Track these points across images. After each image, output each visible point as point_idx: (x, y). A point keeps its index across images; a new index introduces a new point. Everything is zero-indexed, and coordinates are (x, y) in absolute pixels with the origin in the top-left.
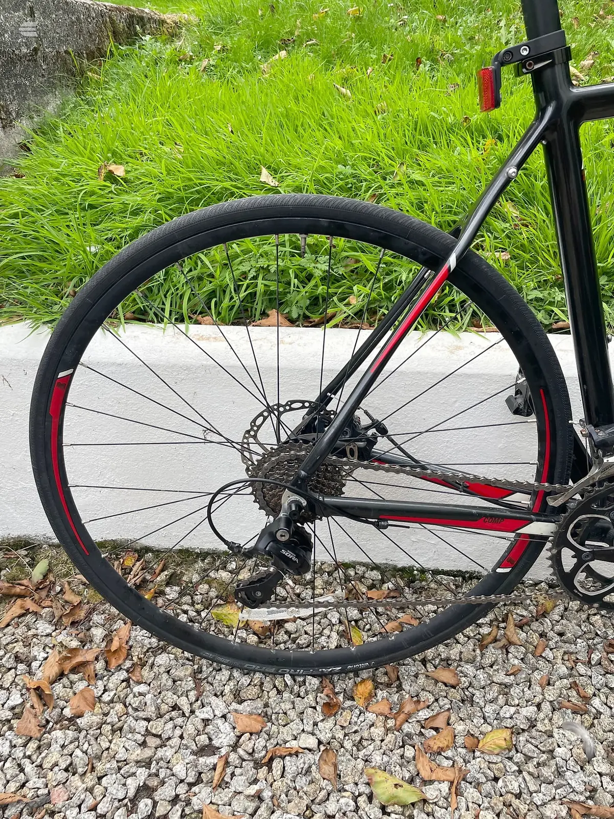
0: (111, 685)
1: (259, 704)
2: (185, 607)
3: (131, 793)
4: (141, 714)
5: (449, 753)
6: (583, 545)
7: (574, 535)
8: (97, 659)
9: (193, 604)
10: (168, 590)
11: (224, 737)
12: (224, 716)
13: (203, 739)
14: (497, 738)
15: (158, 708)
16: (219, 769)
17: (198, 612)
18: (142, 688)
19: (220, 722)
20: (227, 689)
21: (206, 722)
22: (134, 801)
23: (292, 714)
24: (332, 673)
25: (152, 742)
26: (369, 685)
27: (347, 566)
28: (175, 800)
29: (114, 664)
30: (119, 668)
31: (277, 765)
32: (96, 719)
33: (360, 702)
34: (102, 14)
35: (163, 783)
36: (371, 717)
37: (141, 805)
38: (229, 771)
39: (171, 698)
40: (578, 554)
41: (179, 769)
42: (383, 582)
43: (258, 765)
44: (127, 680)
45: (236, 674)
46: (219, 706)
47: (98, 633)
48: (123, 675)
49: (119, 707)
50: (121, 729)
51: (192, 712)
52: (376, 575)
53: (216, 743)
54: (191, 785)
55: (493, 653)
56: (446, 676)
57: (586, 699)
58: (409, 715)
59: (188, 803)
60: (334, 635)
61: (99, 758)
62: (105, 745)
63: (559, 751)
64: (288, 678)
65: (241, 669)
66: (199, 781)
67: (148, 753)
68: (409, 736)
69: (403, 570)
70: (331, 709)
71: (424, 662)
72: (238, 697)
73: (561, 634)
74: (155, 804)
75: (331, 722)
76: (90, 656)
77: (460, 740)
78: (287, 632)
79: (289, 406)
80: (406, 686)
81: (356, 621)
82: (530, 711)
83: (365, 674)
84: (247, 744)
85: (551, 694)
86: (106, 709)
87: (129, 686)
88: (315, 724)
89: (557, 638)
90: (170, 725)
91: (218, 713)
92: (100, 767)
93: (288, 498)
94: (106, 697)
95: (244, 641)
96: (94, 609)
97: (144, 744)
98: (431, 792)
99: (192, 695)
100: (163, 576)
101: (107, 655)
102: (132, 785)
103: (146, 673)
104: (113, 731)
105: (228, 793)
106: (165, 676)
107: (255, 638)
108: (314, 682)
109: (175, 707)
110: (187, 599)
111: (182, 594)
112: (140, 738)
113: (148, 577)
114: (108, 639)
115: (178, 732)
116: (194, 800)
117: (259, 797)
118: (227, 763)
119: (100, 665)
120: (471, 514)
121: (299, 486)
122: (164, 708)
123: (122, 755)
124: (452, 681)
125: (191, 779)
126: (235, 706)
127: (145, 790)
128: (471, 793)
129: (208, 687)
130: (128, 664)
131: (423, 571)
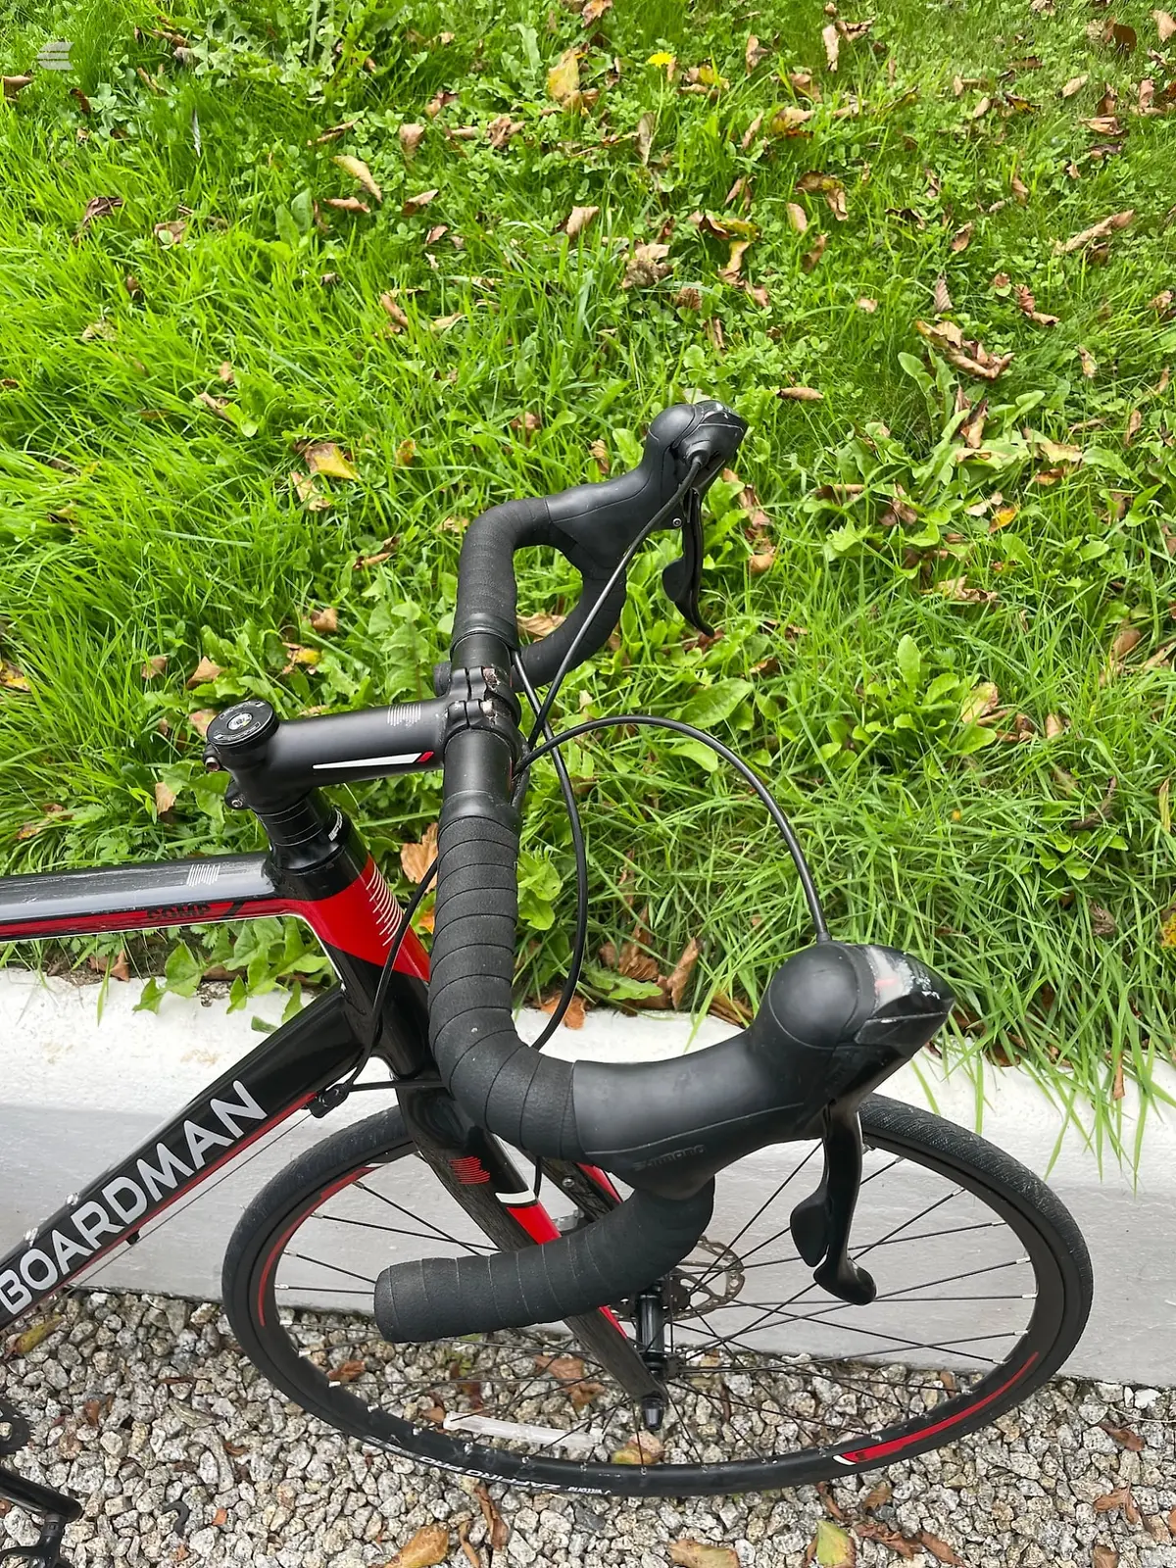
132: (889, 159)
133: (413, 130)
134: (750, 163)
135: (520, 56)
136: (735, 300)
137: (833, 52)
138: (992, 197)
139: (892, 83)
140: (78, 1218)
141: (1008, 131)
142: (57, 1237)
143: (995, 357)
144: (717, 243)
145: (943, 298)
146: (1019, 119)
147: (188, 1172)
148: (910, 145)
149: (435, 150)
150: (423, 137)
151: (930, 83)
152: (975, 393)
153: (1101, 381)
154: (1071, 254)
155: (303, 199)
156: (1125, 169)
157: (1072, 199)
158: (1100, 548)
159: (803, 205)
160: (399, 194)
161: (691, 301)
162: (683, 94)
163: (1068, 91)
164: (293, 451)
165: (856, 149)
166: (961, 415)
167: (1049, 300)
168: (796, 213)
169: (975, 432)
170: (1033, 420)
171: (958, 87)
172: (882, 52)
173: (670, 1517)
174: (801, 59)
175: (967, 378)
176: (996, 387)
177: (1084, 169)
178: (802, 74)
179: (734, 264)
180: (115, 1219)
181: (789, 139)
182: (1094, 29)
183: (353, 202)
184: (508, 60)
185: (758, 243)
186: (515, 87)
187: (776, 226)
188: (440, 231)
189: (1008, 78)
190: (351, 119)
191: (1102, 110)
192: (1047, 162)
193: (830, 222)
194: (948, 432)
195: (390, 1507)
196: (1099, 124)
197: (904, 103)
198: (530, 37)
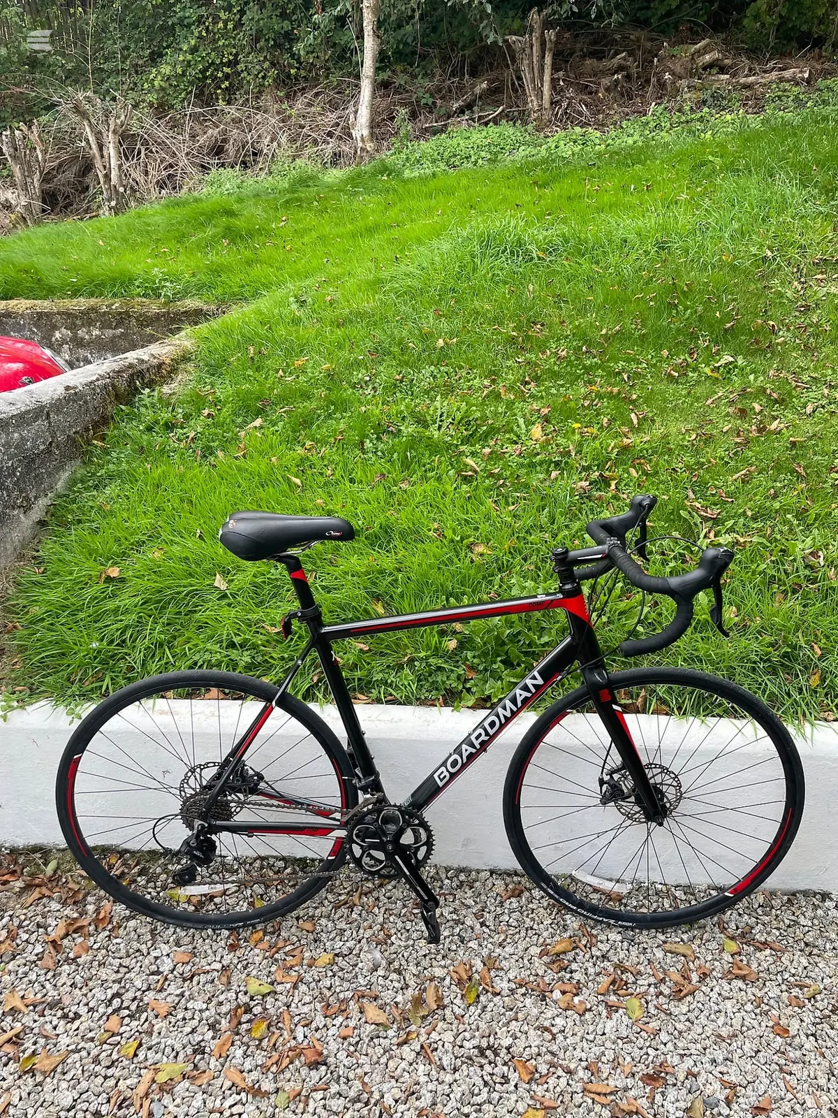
0: (98, 939)
1: (190, 947)
2: (149, 890)
3: (109, 996)
4: (116, 955)
5: (297, 968)
6: (364, 842)
7: (357, 836)
8: (90, 924)
9: (155, 888)
10: (139, 879)
11: (166, 966)
12: (168, 955)
13: (154, 968)
14: (325, 958)
15: (127, 952)
16: (161, 982)
17: (158, 893)
18: (118, 940)
19: (165, 958)
20: (172, 939)
21: (156, 958)
22: (110, 1001)
23: (209, 952)
24: (240, 927)
25: (123, 970)
26: (261, 934)
27: (262, 859)
28: (134, 999)
29: (101, 926)
30: (104, 929)
31: (195, 979)
32: (89, 958)
33: (252, 944)
34: (105, 386)
35: (128, 991)
36: (257, 951)
37: (115, 1001)
38: (167, 983)
39: (135, 945)
40: (362, 847)
41: (138, 983)
42: (285, 868)
43: (184, 980)
44: (109, 936)
45: (178, 930)
46: (165, 949)
47: (91, 908)
48: (107, 933)
49: (104, 951)
50: (104, 964)
51: (149, 953)
52: (281, 864)
53: (161, 969)
54: (144, 992)
55: (344, 910)
56: (308, 926)
57: (389, 936)
58: (280, 949)
59: (142, 1000)
60: (245, 904)
61: (91, 980)
62: (94, 972)
63: (360, 965)
64: (210, 932)
65: (183, 927)
66: (149, 989)
67: (120, 975)
68: (276, 960)
69: (300, 859)
70: (233, 948)
71: (298, 918)
72: (178, 944)
73: (389, 898)
74: (122, 1001)
75: (232, 954)
76: (85, 923)
77: (305, 962)
78: (215, 904)
79: (206, 766)
80: (283, 933)
81: (262, 895)
82: (350, 944)
83: (259, 927)
84: (180, 969)
85: (368, 933)
86: (95, 953)
87: (110, 940)
88: (222, 957)
89: (386, 900)
90: (134, 960)
91: (165, 953)
92: (90, 984)
93: (197, 823)
94: (95, 946)
95: (185, 910)
96: (88, 893)
97: (118, 972)
98: (279, 988)
99: (149, 944)
100: (136, 870)
101: (97, 921)
102: (110, 993)
103: (121, 931)
104: (99, 965)
105: (163, 994)
106: (133, 933)
107: (193, 908)
108: (226, 933)
109: (138, 951)
110: (152, 884)
111: (148, 882)
112: (116, 969)
113: (126, 871)
114: (97, 911)
115: (139, 964)
116: (145, 998)
117: (182, 995)
118: (166, 979)
119: (92, 928)
120: (299, 827)
121: (203, 817)
122: (131, 951)
123: (104, 977)
124: (311, 929)
125: (144, 989)
126: (175, 948)
127: (117, 995)
128: (303, 988)
129: (160, 939)
130: (110, 927)
131: (313, 860)
132: (662, 454)
133: (487, 450)
134: (613, 456)
135: (518, 426)
136: (615, 497)
137: (635, 421)
138: (703, 464)
139: (658, 431)
140: (473, 738)
141: (705, 443)
142: (464, 747)
143: (713, 512)
144: (605, 481)
145: (691, 495)
146: (709, 439)
147: (515, 709)
148: (670, 449)
149: (495, 456)
150: (491, 453)
151: (673, 430)
152: (710, 524)
153: (754, 519)
154: (736, 480)
155: (452, 472)
156: (750, 454)
157: (732, 463)
158: (763, 566)
159: (635, 468)
160: (484, 470)
161: (600, 498)
162: (583, 437)
163: (725, 430)
164: (468, 547)
165: (650, 451)
166: (705, 531)
167: (729, 495)
168: (633, 471)
169: (712, 535)
170: (731, 530)
171: (684, 431)
172: (653, 421)
173: (661, 937)
174: (623, 424)
175: (706, 519)
176: (716, 521)
177: (735, 454)
178: (625, 429)
179: (613, 487)
180: (487, 734)
181: (625, 449)
182: (730, 410)
183: (470, 473)
184: (515, 428)
185: (621, 480)
186: (518, 436)
187: (626, 475)
188: (502, 481)
189: (701, 427)
190: (462, 448)
191: (739, 435)
192: (721, 452)
193: (645, 473)
194: (702, 536)
195: (545, 934)
196: (738, 440)
197: (665, 436)
198: (521, 421)
